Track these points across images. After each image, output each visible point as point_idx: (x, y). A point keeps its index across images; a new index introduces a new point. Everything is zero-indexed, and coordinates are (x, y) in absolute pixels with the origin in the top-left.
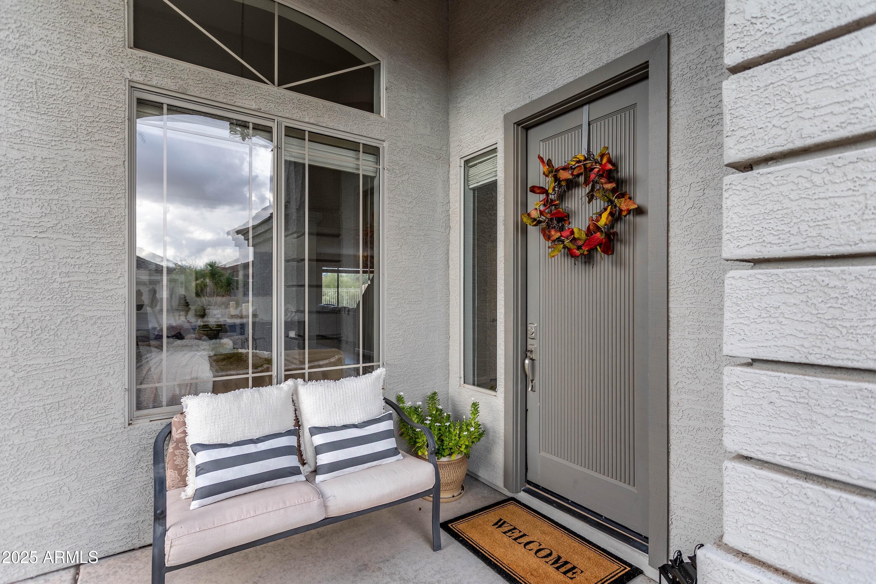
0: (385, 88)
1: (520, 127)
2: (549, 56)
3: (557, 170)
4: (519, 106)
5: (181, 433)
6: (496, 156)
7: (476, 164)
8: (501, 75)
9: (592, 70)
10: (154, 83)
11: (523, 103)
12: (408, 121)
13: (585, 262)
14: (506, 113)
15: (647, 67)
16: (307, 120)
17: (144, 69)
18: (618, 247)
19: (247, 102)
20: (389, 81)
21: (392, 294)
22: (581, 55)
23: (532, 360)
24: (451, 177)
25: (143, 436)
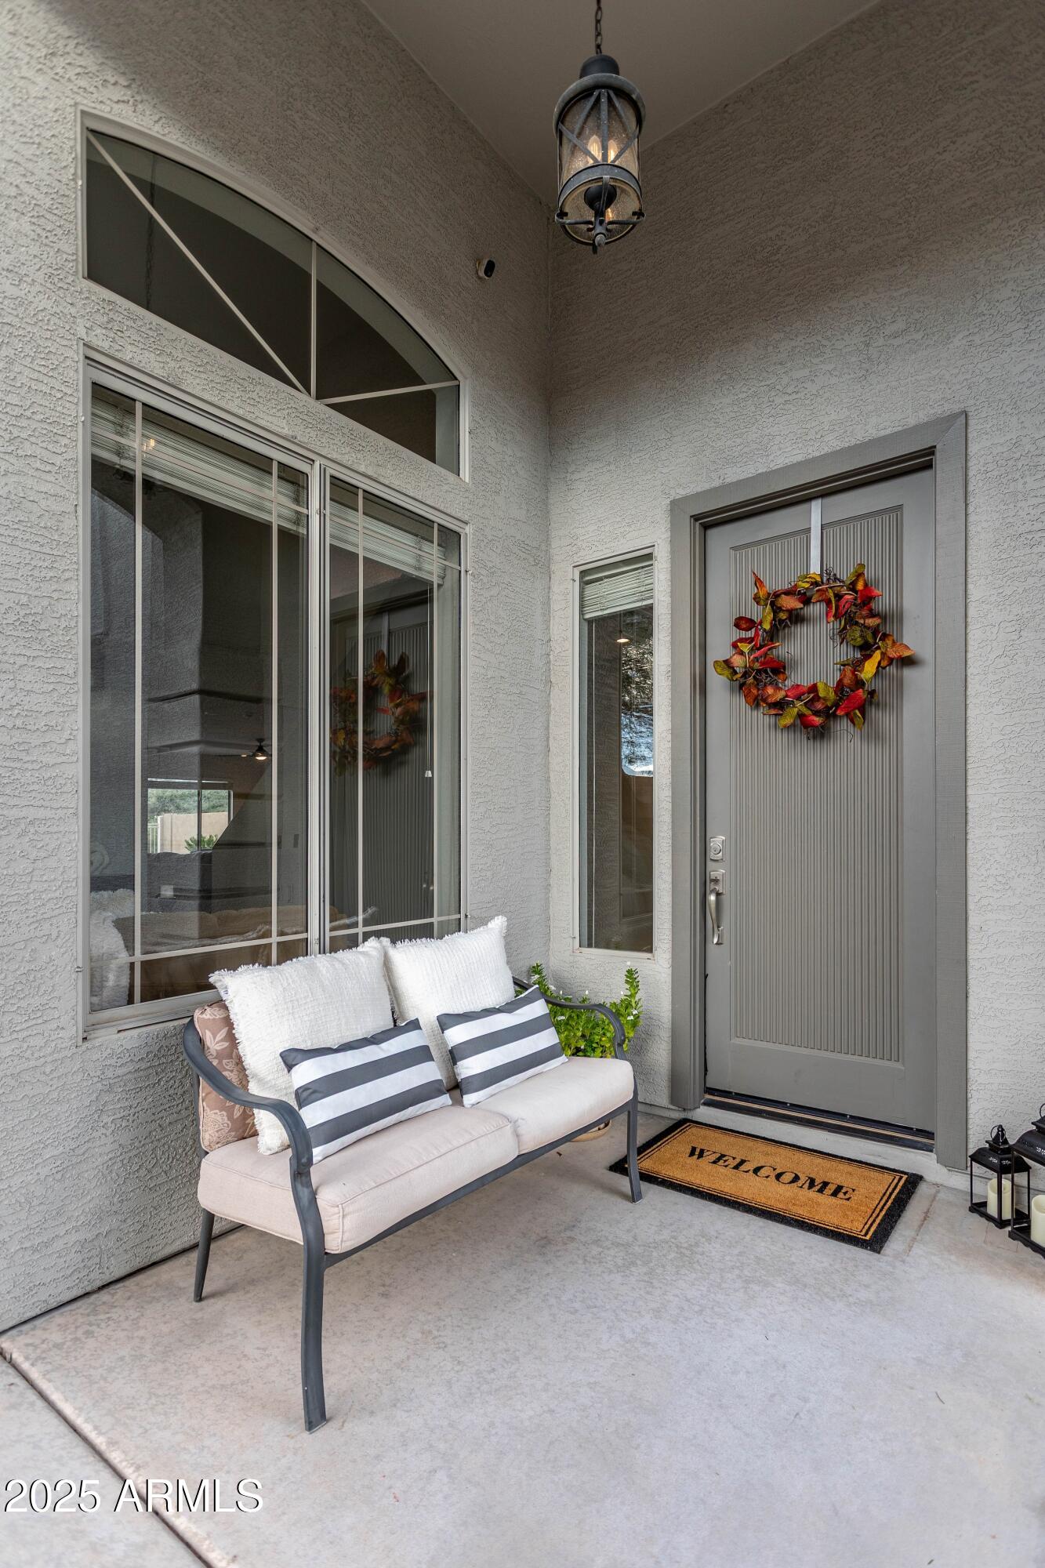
0: (467, 430)
1: (697, 524)
2: (758, 417)
3: (777, 595)
4: (699, 490)
5: (222, 1040)
6: (652, 565)
7: (601, 579)
8: (663, 436)
9: (838, 448)
10: (127, 358)
11: (707, 486)
12: (497, 493)
13: (814, 738)
14: (672, 498)
15: (933, 453)
16: (362, 469)
17: (109, 326)
18: (872, 712)
19: (274, 420)
20: (473, 420)
21: (478, 793)
22: (817, 423)
23: (718, 894)
24: (554, 597)
25: (108, 1062)
